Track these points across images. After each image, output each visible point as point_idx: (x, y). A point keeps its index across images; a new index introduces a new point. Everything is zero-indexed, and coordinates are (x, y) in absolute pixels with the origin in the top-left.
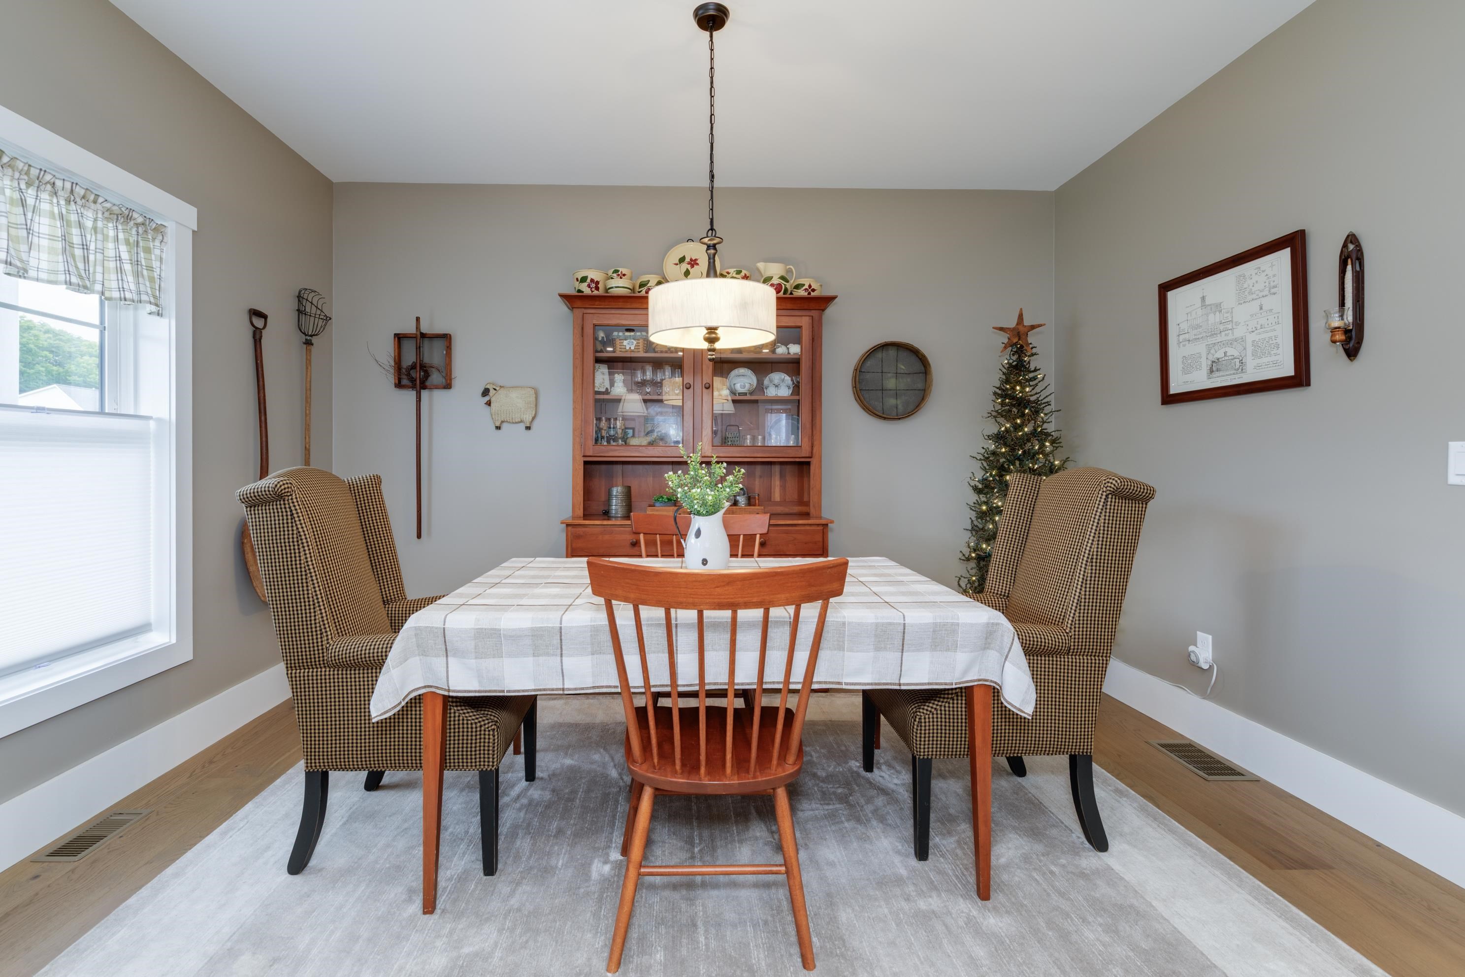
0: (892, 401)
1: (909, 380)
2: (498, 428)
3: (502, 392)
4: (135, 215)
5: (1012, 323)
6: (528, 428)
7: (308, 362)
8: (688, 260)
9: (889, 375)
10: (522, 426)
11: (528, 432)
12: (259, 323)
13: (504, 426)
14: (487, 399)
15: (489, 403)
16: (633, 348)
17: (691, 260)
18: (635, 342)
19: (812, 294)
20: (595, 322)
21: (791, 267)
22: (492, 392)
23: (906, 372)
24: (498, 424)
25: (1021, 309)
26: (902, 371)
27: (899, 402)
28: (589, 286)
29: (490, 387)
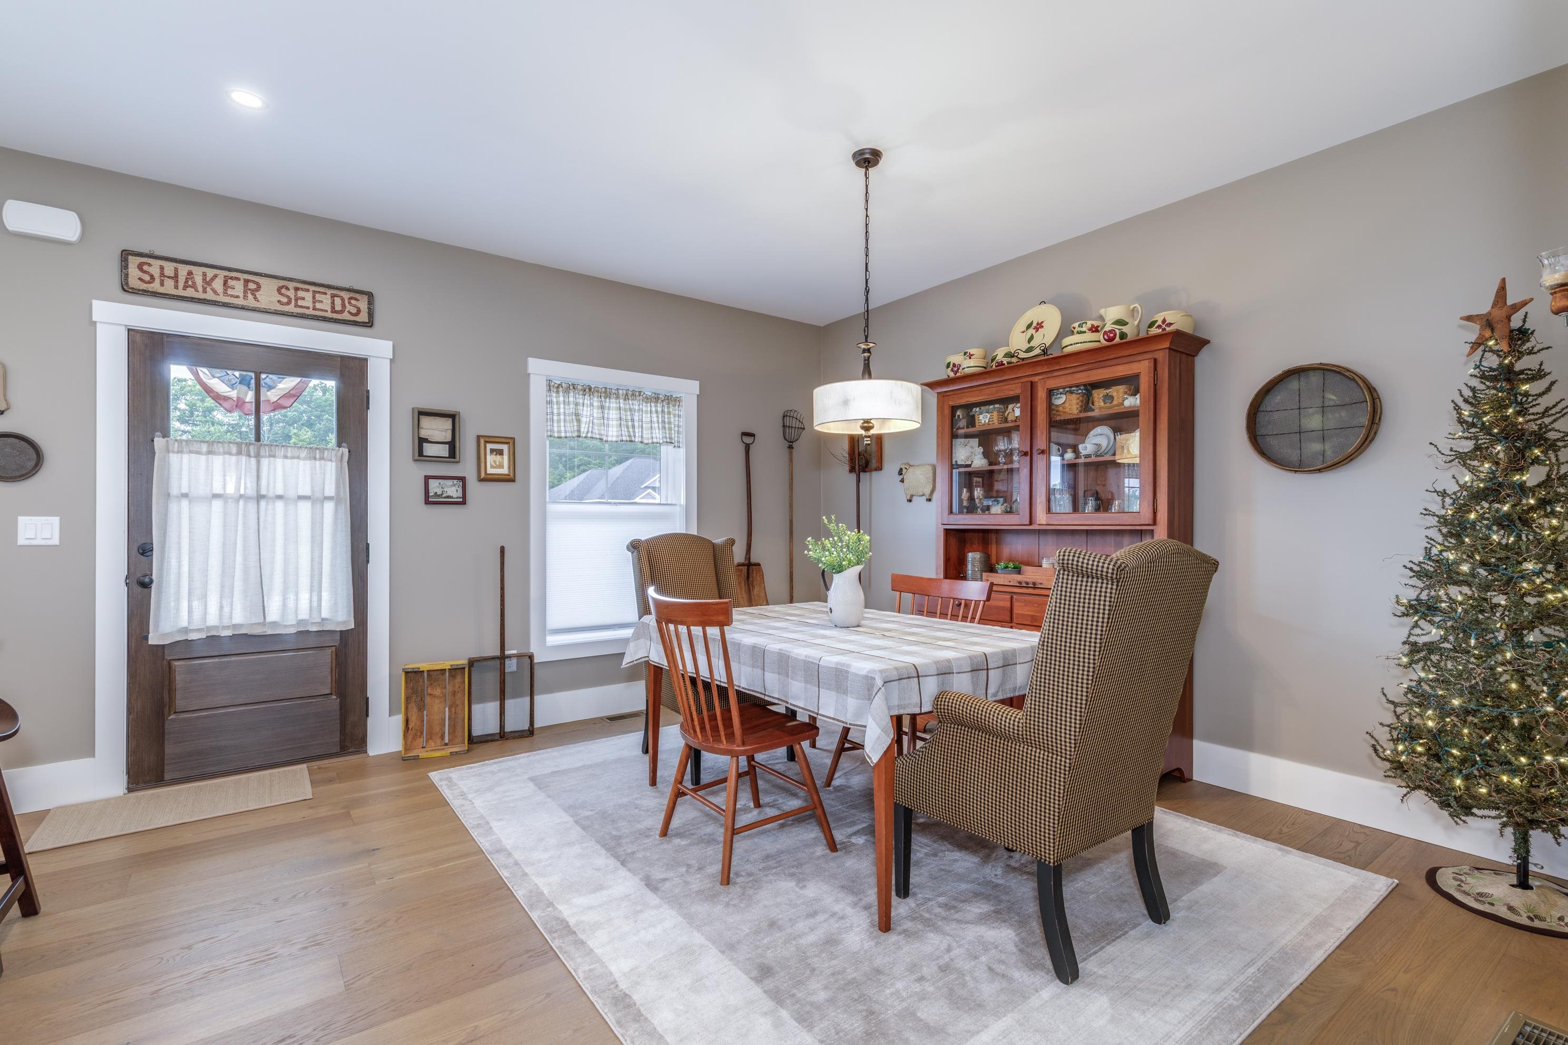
0: (1317, 447)
1: (1343, 414)
2: (910, 501)
3: (911, 470)
4: (661, 396)
5: (1484, 306)
6: (929, 500)
7: (791, 460)
8: (1034, 324)
9: (1311, 410)
10: (924, 498)
11: (928, 502)
12: (748, 440)
13: (914, 499)
14: (901, 477)
15: (902, 481)
16: (987, 421)
17: (1038, 324)
18: (989, 416)
19: (1168, 329)
20: (951, 403)
21: (1137, 305)
22: (904, 471)
23: (1338, 403)
24: (908, 498)
25: (1504, 280)
26: (1331, 403)
27: (1328, 446)
28: (952, 370)
29: (903, 467)
